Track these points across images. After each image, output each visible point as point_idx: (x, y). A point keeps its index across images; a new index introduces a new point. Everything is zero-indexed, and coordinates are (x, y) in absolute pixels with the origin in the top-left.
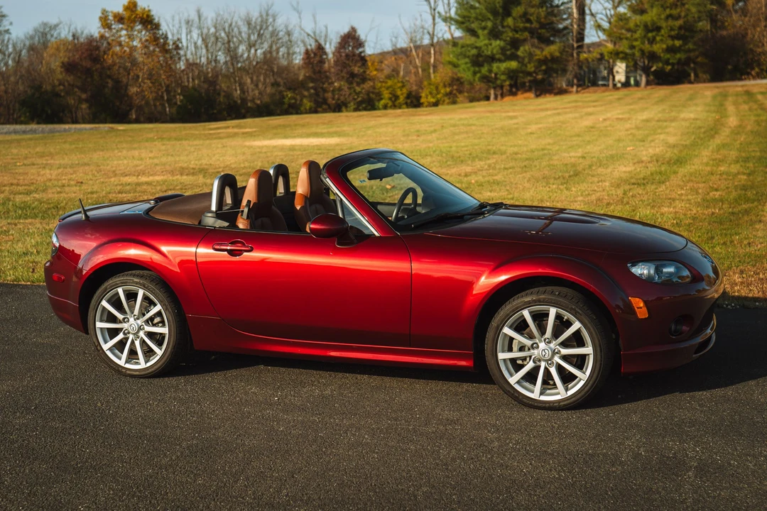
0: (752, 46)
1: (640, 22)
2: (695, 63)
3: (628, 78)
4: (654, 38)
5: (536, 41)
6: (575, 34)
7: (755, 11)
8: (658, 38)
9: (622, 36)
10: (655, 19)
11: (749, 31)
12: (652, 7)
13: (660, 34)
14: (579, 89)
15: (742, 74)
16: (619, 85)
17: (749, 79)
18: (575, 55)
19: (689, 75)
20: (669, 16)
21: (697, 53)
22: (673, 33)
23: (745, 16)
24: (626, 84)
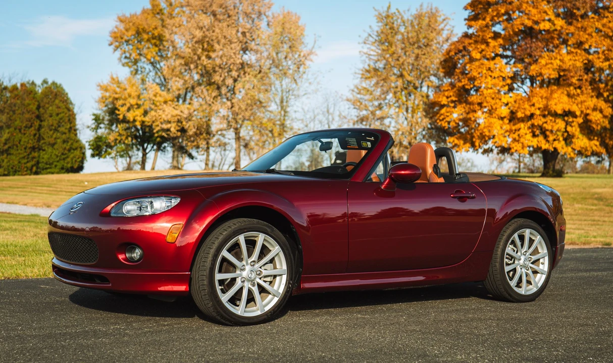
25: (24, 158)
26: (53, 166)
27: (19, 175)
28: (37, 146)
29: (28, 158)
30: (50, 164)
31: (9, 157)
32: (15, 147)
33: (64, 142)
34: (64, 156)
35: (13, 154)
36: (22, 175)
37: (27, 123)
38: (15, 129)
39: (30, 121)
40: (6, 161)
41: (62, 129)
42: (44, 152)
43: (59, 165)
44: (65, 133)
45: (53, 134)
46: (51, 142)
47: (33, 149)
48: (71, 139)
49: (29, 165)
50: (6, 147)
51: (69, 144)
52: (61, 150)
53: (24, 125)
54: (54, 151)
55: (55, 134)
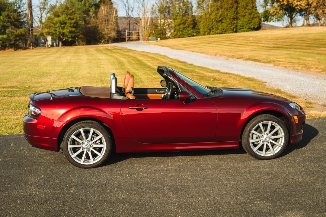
0: (101, 31)
1: (58, 21)
2: (78, 38)
3: (53, 43)
4: (64, 27)
5: (13, 27)
6: (30, 24)
7: (101, 18)
8: (66, 27)
9: (51, 26)
10: (64, 19)
11: (99, 26)
12: (62, 14)
13: (67, 25)
14: (33, 47)
15: (98, 42)
16: (49, 46)
17: (101, 44)
18: (31, 33)
19: (76, 42)
20: (69, 18)
21: (80, 34)
22: (71, 25)
23: (98, 19)
24: (52, 46)
25: (229, 24)
26: (244, 27)
27: (227, 33)
28: (236, 17)
29: (231, 24)
30: (243, 26)
31: (222, 24)
32: (225, 19)
33: (250, 14)
34: (249, 22)
35: (224, 22)
36: (229, 33)
37: (231, 5)
38: (225, 9)
39: (232, 4)
40: (220, 26)
41: (248, 7)
42: (240, 20)
43: (247, 27)
44: (250, 10)
45: (244, 10)
46: (243, 15)
47: (234, 19)
48: (253, 12)
49: (232, 27)
50: (220, 19)
51: (252, 15)
52: (248, 19)
53: (229, 7)
54: (245, 19)
55: (245, 10)
